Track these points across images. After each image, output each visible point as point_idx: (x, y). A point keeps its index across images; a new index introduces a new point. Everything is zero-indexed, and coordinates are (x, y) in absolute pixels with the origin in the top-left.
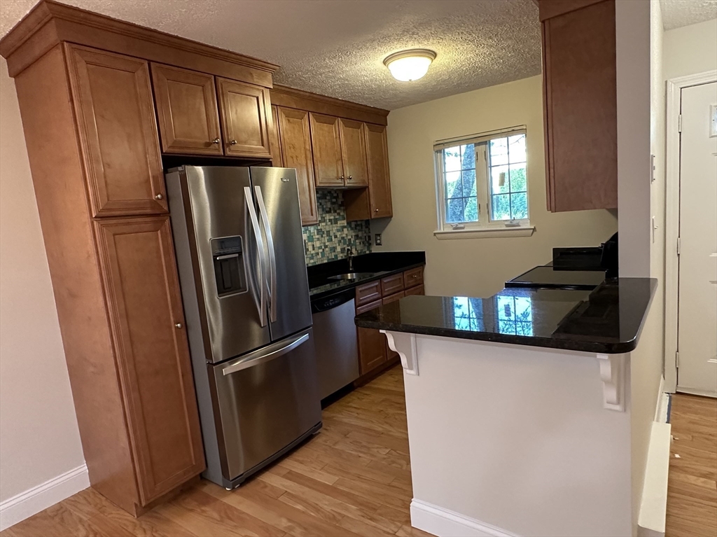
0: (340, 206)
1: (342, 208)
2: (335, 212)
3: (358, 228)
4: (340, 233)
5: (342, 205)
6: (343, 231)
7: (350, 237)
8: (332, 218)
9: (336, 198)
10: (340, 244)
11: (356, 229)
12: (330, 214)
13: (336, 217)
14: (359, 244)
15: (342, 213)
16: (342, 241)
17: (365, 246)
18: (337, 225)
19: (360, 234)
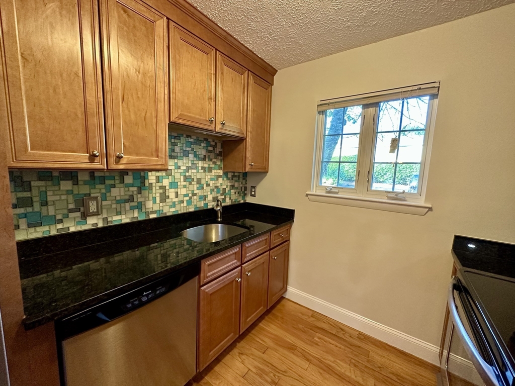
0: (218, 155)
7: (225, 187)
8: (206, 166)
9: (214, 147)
10: (213, 192)
11: (232, 179)
12: (204, 162)
13: (211, 166)
14: (234, 193)
15: (218, 163)
16: (215, 190)
17: (240, 196)
18: (211, 174)
19: (236, 185)
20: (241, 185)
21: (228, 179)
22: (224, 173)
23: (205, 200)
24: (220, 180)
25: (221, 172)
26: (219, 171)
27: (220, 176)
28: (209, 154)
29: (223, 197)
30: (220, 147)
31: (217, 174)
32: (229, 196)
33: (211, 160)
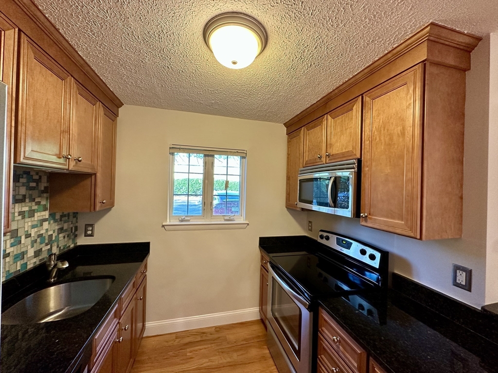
0: (43, 192)
1: (45, 195)
2: (32, 200)
3: (63, 219)
4: (36, 230)
5: (46, 190)
6: (42, 225)
7: (50, 233)
8: (26, 209)
9: (38, 182)
10: (35, 244)
11: (61, 220)
12: (23, 204)
13: (33, 208)
14: (62, 238)
15: (43, 202)
16: (39, 240)
17: (70, 239)
18: (33, 219)
19: (66, 226)
20: (71, 226)
21: (55, 221)
22: (50, 215)
23: (23, 258)
24: (46, 225)
25: (46, 214)
26: (43, 213)
27: (45, 220)
28: (31, 192)
29: (49, 247)
30: (46, 181)
31: (41, 218)
32: (56, 244)
33: (34, 200)
